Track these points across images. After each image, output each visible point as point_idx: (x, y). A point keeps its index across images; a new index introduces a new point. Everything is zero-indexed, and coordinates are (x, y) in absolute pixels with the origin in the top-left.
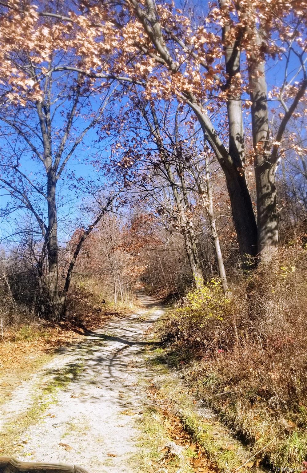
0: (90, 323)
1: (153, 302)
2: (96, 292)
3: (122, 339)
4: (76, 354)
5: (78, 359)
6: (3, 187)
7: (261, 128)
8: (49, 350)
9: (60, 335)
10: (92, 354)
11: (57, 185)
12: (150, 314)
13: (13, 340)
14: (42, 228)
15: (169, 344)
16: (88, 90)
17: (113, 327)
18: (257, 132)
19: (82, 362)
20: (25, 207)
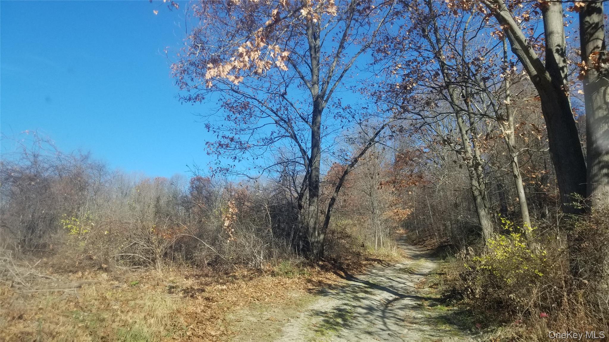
0: (350, 267)
1: (418, 253)
2: (354, 234)
3: (391, 289)
4: (342, 299)
5: (346, 304)
6: (269, 116)
7: (594, 37)
8: (312, 289)
9: (320, 276)
10: (360, 301)
11: (323, 114)
12: (419, 265)
13: (273, 274)
14: (304, 159)
15: (455, 301)
16: (369, 8)
17: (377, 275)
18: (589, 41)
19: (350, 308)
20: (288, 136)
